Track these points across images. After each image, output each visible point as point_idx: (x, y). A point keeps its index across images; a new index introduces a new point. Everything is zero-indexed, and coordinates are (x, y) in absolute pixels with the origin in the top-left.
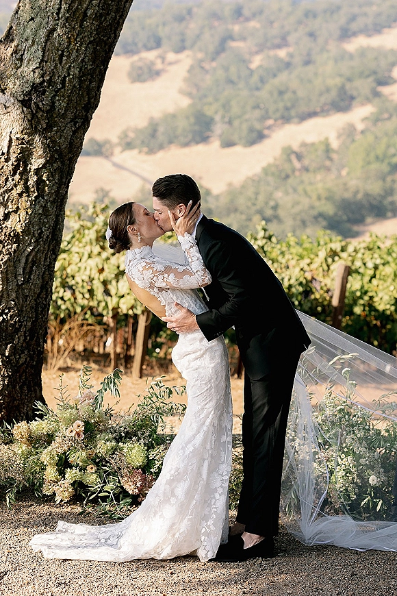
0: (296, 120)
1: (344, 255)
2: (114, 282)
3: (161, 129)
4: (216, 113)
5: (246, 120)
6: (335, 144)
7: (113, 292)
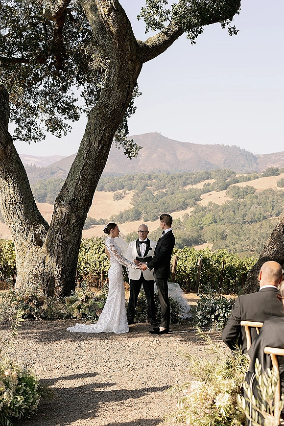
1: (176, 253)
3: (124, 216)
4: (142, 210)
6: (182, 221)
7: (103, 265)
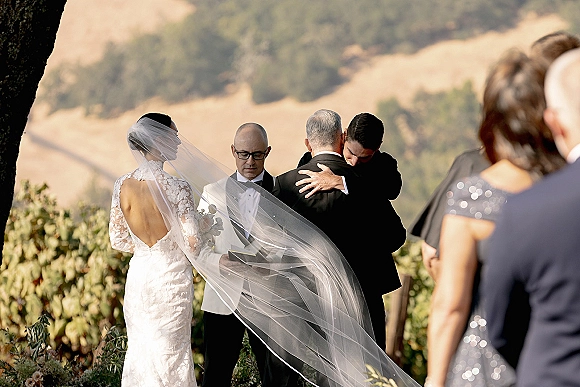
0: (406, 46)
2: (56, 299)
4: (243, 32)
5: (305, 47)
